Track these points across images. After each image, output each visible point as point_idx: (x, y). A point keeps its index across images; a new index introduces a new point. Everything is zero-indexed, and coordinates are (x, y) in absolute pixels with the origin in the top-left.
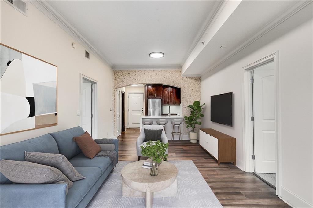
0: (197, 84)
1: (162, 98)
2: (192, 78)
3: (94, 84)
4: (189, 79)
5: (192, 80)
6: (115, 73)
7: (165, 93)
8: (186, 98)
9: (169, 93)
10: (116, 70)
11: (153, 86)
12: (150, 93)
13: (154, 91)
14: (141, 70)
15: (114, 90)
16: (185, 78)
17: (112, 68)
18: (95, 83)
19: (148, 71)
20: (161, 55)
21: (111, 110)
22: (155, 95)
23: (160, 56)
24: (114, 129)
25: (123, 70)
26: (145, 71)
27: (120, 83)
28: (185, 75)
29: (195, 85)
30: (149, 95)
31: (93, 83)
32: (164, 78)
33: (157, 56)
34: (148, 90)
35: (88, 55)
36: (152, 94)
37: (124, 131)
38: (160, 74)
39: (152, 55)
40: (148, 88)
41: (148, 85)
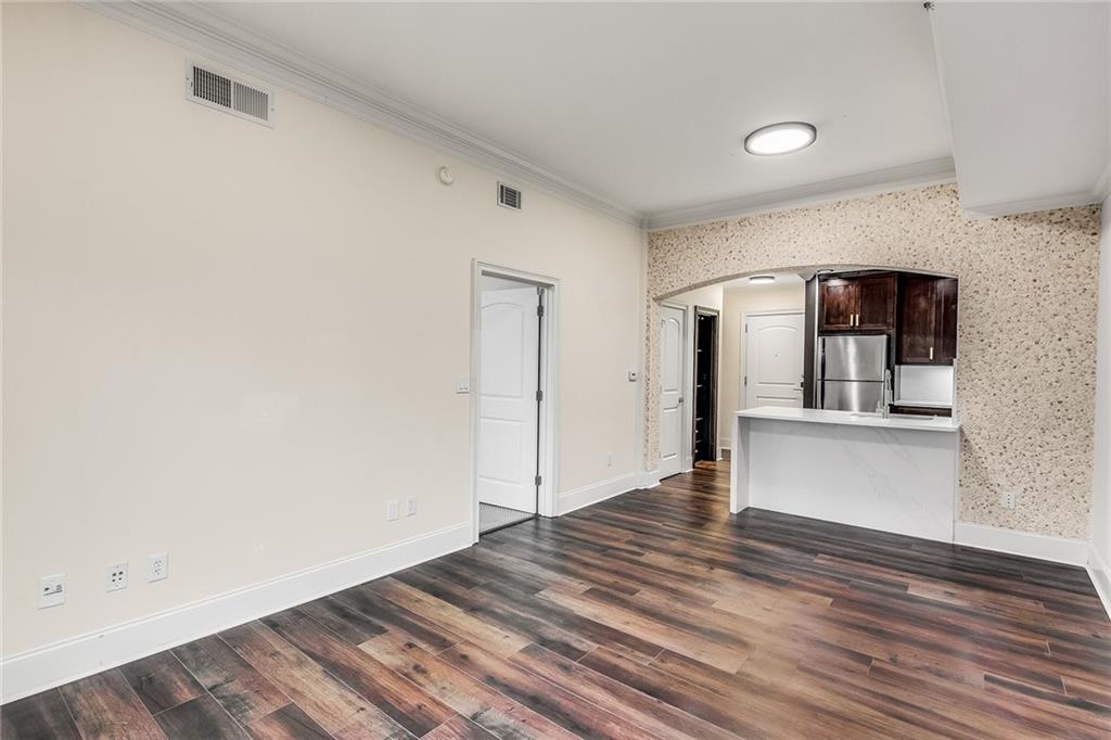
0: (1071, 249)
1: (893, 332)
2: (1035, 218)
3: (546, 291)
4: (1009, 226)
5: (1033, 230)
6: (651, 242)
7: (916, 305)
8: (988, 327)
9: (939, 306)
10: (655, 230)
11: (850, 278)
12: (834, 312)
13: (853, 301)
14: (747, 215)
15: (649, 307)
16: (984, 220)
17: (641, 227)
18: (549, 286)
19: (782, 216)
20: (804, 136)
21: (633, 377)
22: (854, 319)
23: (799, 138)
24: (646, 446)
25: (681, 226)
26: (767, 218)
27: (667, 280)
28: (981, 209)
29: (1054, 257)
30: (829, 320)
31: (542, 288)
32: (861, 239)
33: (780, 143)
34: (822, 298)
35: (510, 197)
36: (840, 314)
37: (712, 458)
38: (836, 221)
39: (755, 145)
40: (822, 288)
41: (826, 278)
